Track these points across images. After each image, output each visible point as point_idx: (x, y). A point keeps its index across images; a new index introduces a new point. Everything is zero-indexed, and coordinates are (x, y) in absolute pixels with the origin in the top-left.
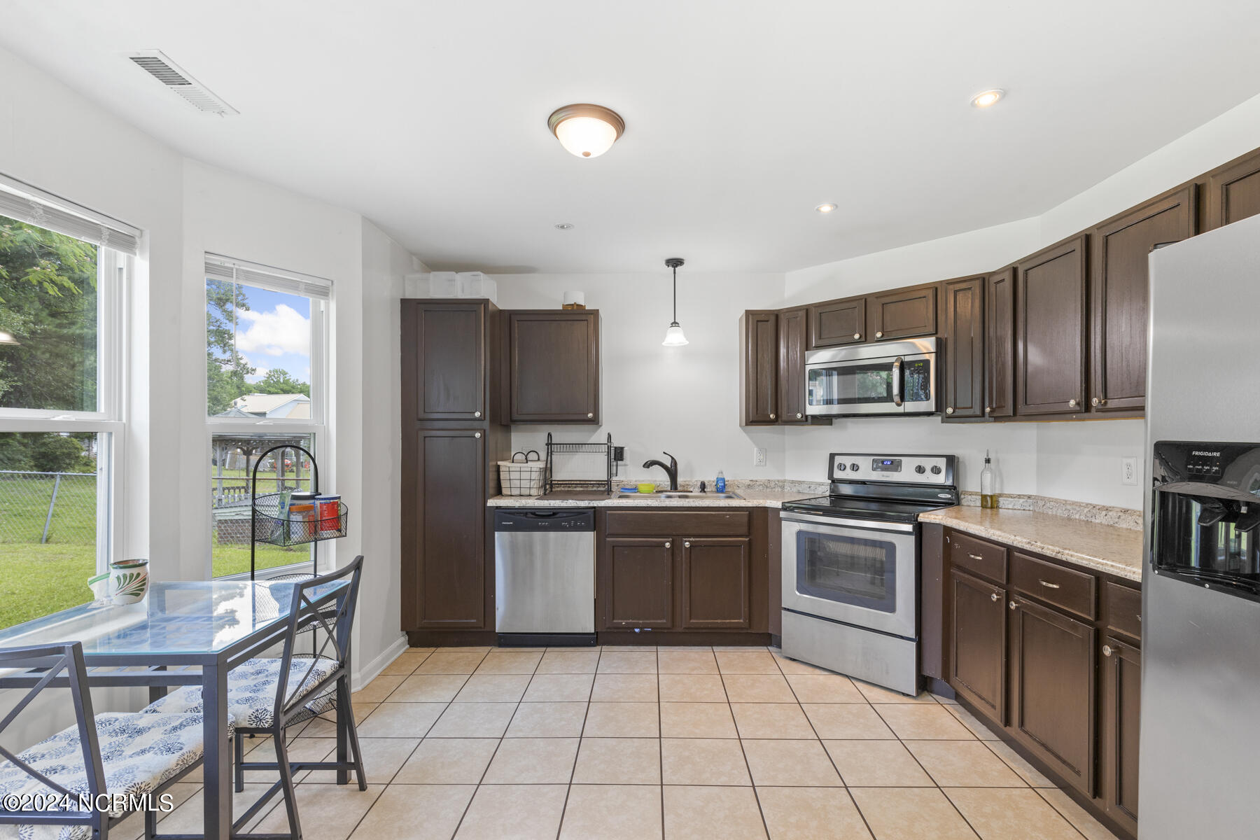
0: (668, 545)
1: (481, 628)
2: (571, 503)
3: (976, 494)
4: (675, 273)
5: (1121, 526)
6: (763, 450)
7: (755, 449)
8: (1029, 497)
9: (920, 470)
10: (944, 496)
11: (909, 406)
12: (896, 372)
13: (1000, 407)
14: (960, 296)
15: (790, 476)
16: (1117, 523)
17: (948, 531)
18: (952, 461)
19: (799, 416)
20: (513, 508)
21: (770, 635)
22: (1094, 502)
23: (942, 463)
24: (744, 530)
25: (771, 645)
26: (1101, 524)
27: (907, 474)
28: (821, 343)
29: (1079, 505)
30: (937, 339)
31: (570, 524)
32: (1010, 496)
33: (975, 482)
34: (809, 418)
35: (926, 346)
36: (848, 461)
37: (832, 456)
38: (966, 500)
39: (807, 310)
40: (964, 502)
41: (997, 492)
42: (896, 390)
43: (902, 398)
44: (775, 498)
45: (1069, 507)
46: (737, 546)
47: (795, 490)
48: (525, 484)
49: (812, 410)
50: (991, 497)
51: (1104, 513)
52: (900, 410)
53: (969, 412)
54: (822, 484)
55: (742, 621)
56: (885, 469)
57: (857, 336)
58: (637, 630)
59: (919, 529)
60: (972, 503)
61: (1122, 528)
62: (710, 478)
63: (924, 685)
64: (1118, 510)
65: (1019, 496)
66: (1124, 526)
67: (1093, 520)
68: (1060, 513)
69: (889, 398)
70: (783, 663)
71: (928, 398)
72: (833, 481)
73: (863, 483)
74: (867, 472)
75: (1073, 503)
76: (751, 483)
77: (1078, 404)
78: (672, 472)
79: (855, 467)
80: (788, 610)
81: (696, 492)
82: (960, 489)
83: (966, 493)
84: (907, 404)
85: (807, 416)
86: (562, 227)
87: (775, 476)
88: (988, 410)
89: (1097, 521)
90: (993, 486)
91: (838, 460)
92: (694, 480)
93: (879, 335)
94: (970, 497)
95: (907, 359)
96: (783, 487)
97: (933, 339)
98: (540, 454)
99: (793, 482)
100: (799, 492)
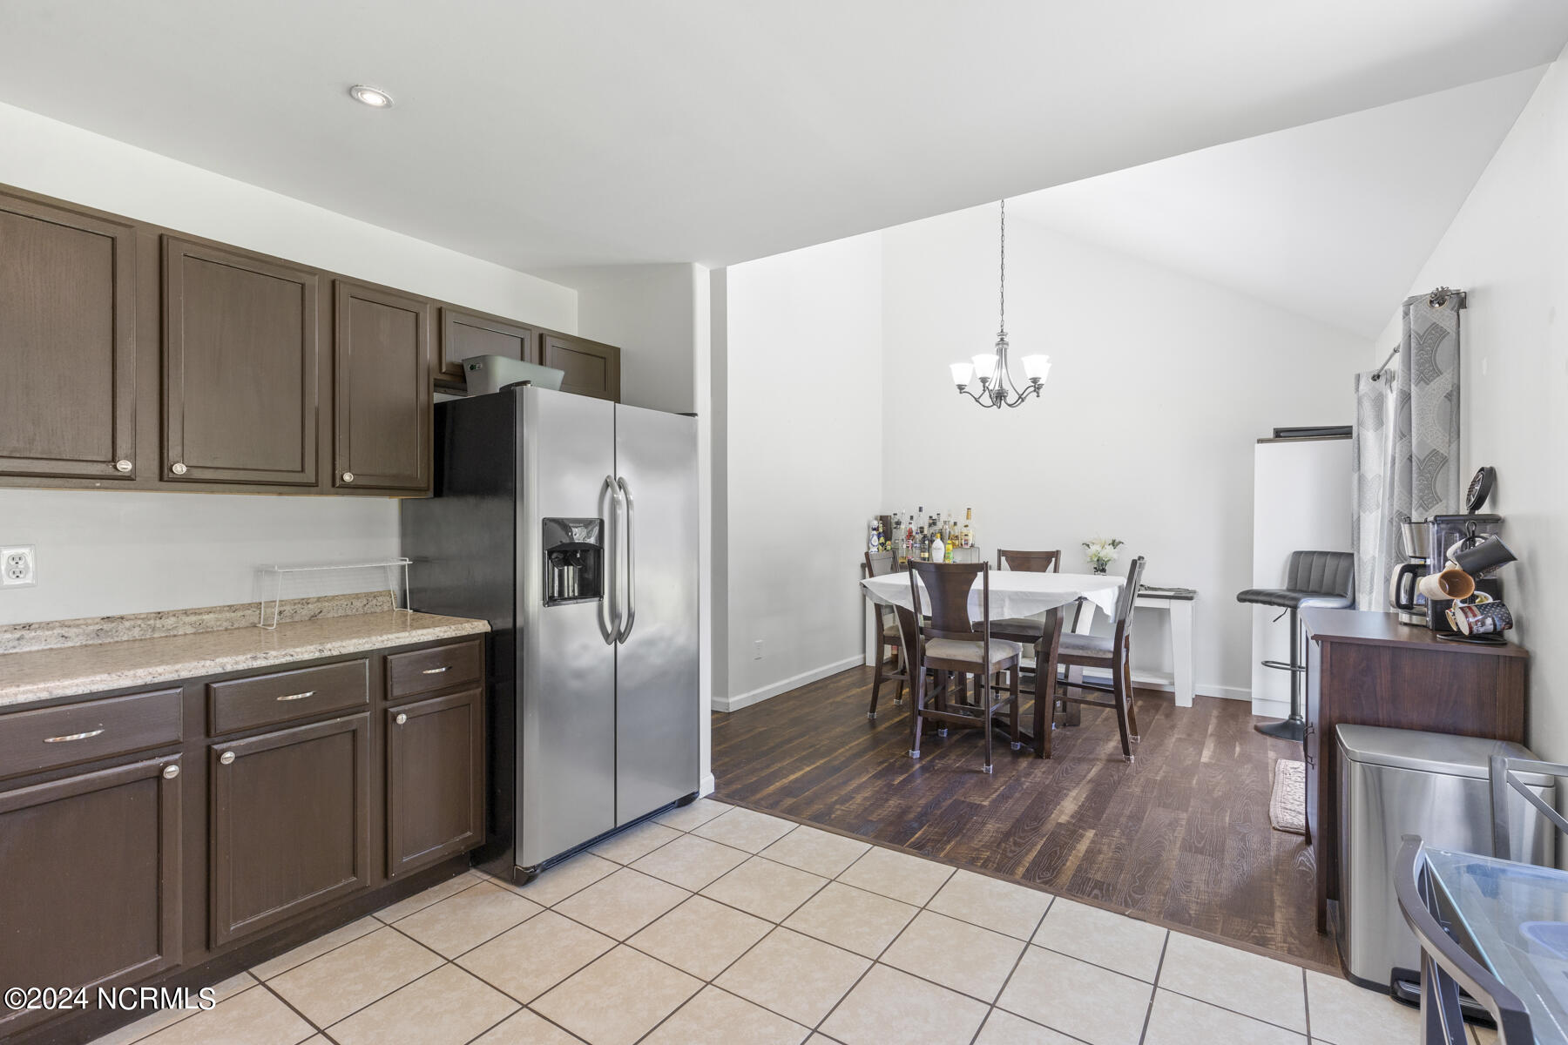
16: (15, 647)
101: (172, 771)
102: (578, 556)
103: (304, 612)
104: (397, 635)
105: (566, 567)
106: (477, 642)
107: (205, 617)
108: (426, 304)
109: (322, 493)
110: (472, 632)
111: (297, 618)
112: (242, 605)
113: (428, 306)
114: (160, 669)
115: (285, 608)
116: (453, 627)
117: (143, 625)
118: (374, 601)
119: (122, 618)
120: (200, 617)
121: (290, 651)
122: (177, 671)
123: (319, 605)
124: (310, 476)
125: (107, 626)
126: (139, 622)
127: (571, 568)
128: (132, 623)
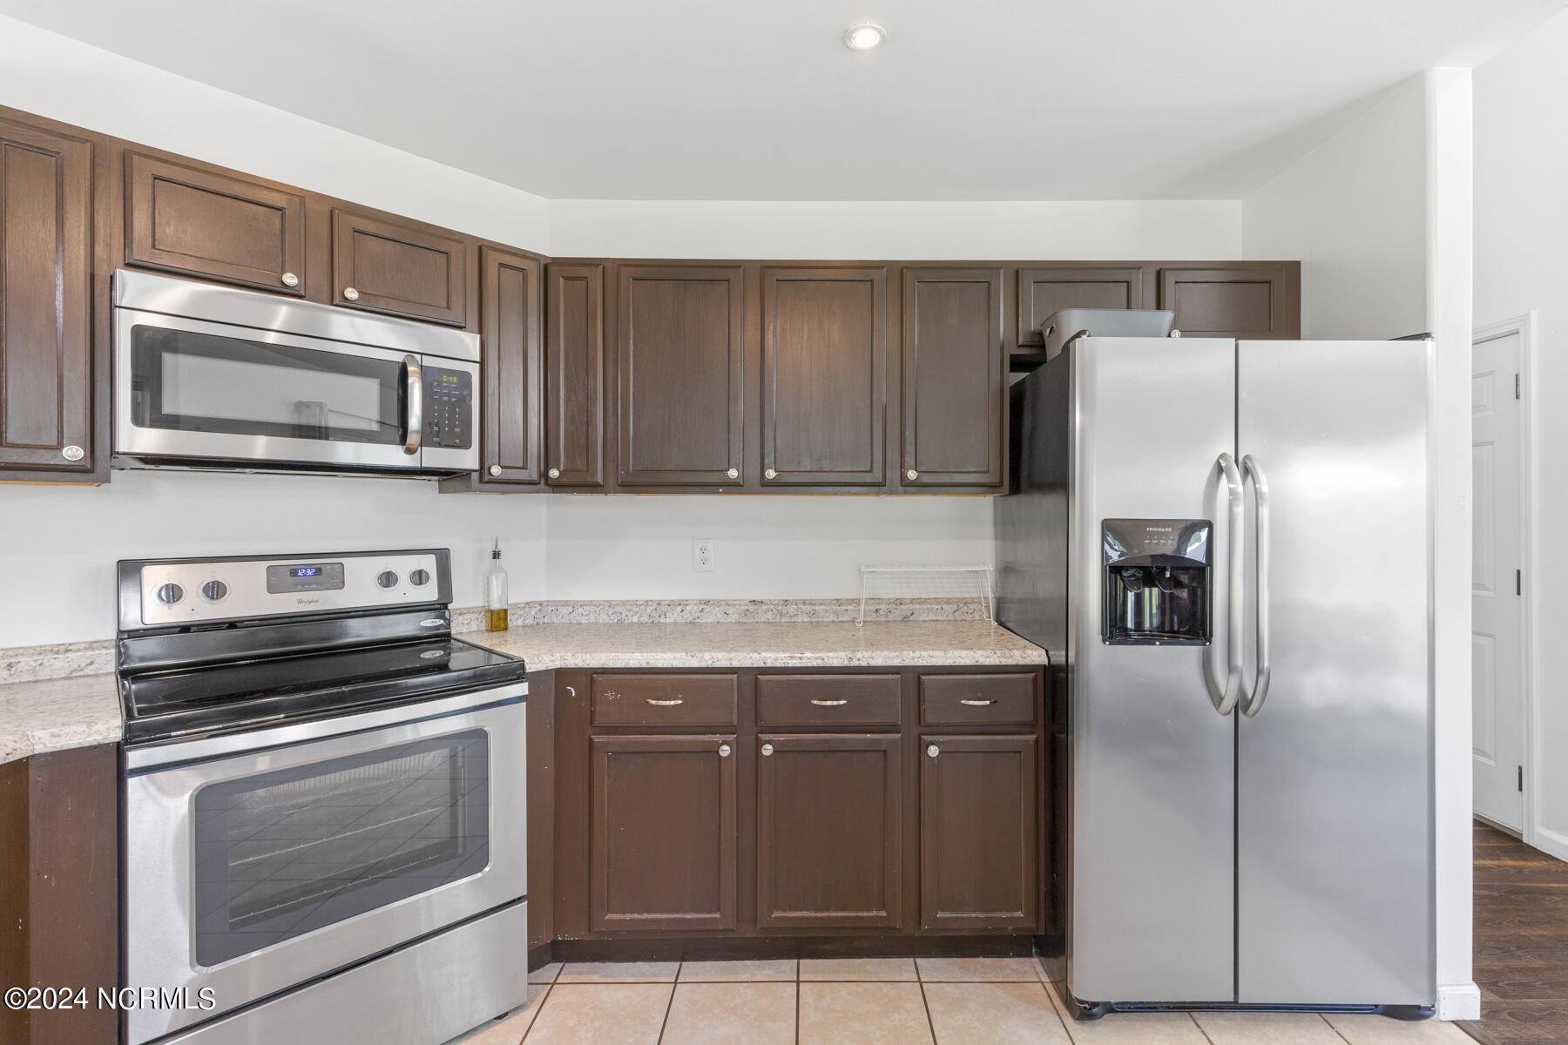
5: (705, 621)
8: (540, 604)
9: (388, 580)
10: (432, 622)
16: (699, 618)
22: (656, 597)
23: (429, 564)
26: (675, 623)
27: (355, 594)
29: (635, 603)
41: (509, 602)
45: (619, 609)
50: (500, 611)
51: (679, 608)
56: (305, 586)
60: (464, 627)
61: (706, 623)
64: (695, 602)
66: (709, 620)
67: (662, 620)
68: (603, 618)
72: (131, 635)
75: (623, 603)
79: (215, 591)
82: (450, 605)
89: (668, 620)
94: (461, 618)
101: (725, 751)
102: (1168, 575)
103: (897, 613)
104: (931, 653)
105: (1147, 590)
106: (1032, 675)
107: (817, 607)
108: (1000, 269)
109: (891, 493)
110: (1022, 662)
111: (891, 618)
112: (847, 600)
113: (1002, 271)
114: (720, 655)
115: (881, 607)
116: (999, 653)
117: (774, 611)
118: (965, 608)
119: (762, 602)
120: (813, 607)
121: (823, 655)
122: (730, 659)
123: (911, 606)
124: (877, 476)
125: (752, 608)
126: (772, 607)
127: (1155, 591)
128: (767, 607)
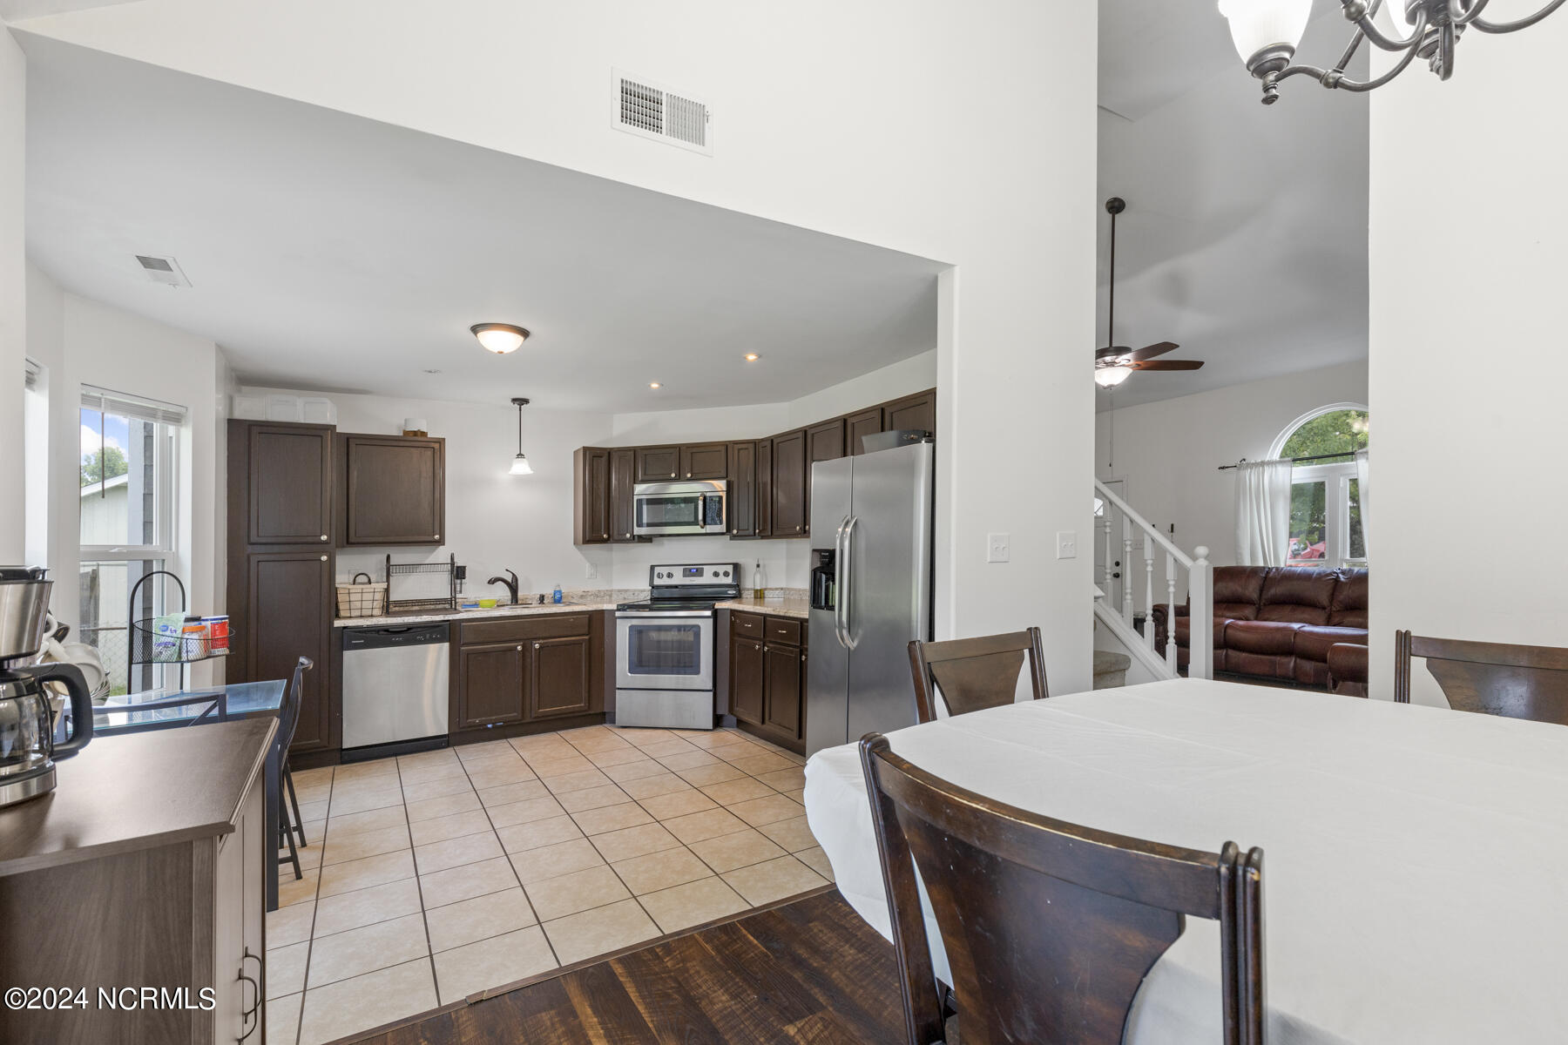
0: (519, 648)
1: (325, 747)
2: (425, 618)
3: (751, 589)
4: (520, 410)
6: (594, 565)
7: (588, 565)
8: (782, 589)
9: (716, 574)
10: (732, 592)
11: (709, 529)
12: (701, 503)
13: (764, 529)
14: (741, 451)
15: (616, 586)
17: (733, 612)
18: (736, 567)
19: (628, 535)
20: (362, 627)
21: (604, 714)
23: (730, 569)
24: (585, 630)
25: (605, 723)
27: (707, 578)
28: (647, 478)
30: (728, 482)
31: (425, 637)
32: (771, 589)
33: (751, 582)
34: (636, 537)
35: (721, 485)
36: (665, 571)
37: (652, 568)
38: (745, 594)
39: (635, 450)
40: (744, 596)
41: (764, 587)
42: (700, 517)
43: (705, 522)
44: (610, 602)
46: (578, 643)
47: (621, 597)
48: (367, 605)
49: (637, 531)
50: (760, 590)
52: (703, 531)
53: (746, 533)
54: (644, 591)
55: (583, 705)
56: (692, 575)
57: (673, 475)
58: (490, 726)
59: (716, 613)
60: (748, 595)
62: (548, 592)
63: (718, 722)
65: (777, 589)
69: (695, 523)
70: (617, 731)
71: (721, 523)
72: (653, 587)
73: (676, 587)
74: (679, 579)
76: (584, 594)
77: (800, 529)
78: (513, 587)
79: (670, 575)
80: (621, 689)
81: (535, 603)
82: (742, 587)
83: (744, 589)
84: (708, 526)
85: (634, 536)
86: (430, 372)
87: (606, 587)
88: (757, 531)
90: (761, 584)
91: (657, 570)
92: (532, 593)
93: (689, 475)
94: (747, 591)
95: (708, 494)
96: (611, 596)
97: (725, 481)
98: (370, 575)
99: (619, 591)
100: (625, 598)
